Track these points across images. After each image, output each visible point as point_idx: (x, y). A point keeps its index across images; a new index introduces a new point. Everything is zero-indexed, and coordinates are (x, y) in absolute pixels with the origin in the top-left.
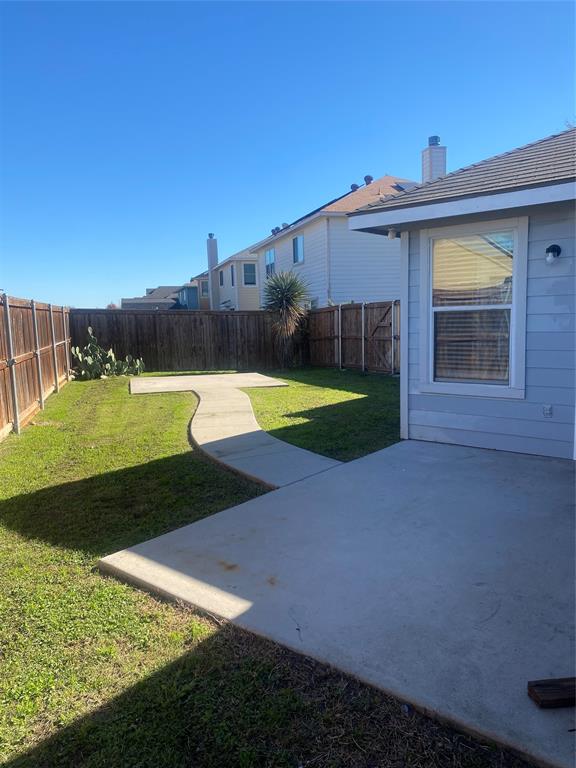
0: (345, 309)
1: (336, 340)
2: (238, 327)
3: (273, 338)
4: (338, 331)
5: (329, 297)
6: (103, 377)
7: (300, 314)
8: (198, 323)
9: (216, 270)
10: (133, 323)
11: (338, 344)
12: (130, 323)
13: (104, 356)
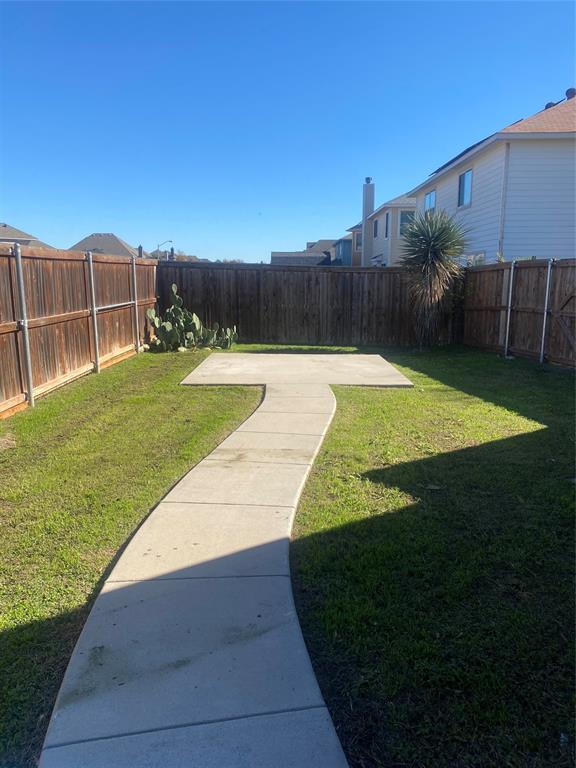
0: (520, 267)
1: (503, 313)
2: (366, 289)
3: (412, 305)
4: (507, 299)
5: (501, 251)
6: (182, 349)
7: (452, 273)
8: (313, 282)
9: (372, 218)
10: (232, 280)
11: (505, 318)
12: (228, 280)
13: (188, 321)
